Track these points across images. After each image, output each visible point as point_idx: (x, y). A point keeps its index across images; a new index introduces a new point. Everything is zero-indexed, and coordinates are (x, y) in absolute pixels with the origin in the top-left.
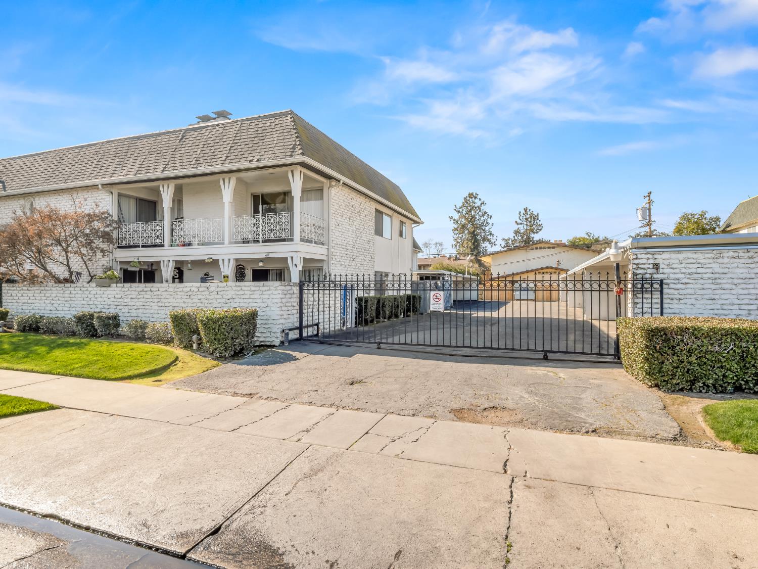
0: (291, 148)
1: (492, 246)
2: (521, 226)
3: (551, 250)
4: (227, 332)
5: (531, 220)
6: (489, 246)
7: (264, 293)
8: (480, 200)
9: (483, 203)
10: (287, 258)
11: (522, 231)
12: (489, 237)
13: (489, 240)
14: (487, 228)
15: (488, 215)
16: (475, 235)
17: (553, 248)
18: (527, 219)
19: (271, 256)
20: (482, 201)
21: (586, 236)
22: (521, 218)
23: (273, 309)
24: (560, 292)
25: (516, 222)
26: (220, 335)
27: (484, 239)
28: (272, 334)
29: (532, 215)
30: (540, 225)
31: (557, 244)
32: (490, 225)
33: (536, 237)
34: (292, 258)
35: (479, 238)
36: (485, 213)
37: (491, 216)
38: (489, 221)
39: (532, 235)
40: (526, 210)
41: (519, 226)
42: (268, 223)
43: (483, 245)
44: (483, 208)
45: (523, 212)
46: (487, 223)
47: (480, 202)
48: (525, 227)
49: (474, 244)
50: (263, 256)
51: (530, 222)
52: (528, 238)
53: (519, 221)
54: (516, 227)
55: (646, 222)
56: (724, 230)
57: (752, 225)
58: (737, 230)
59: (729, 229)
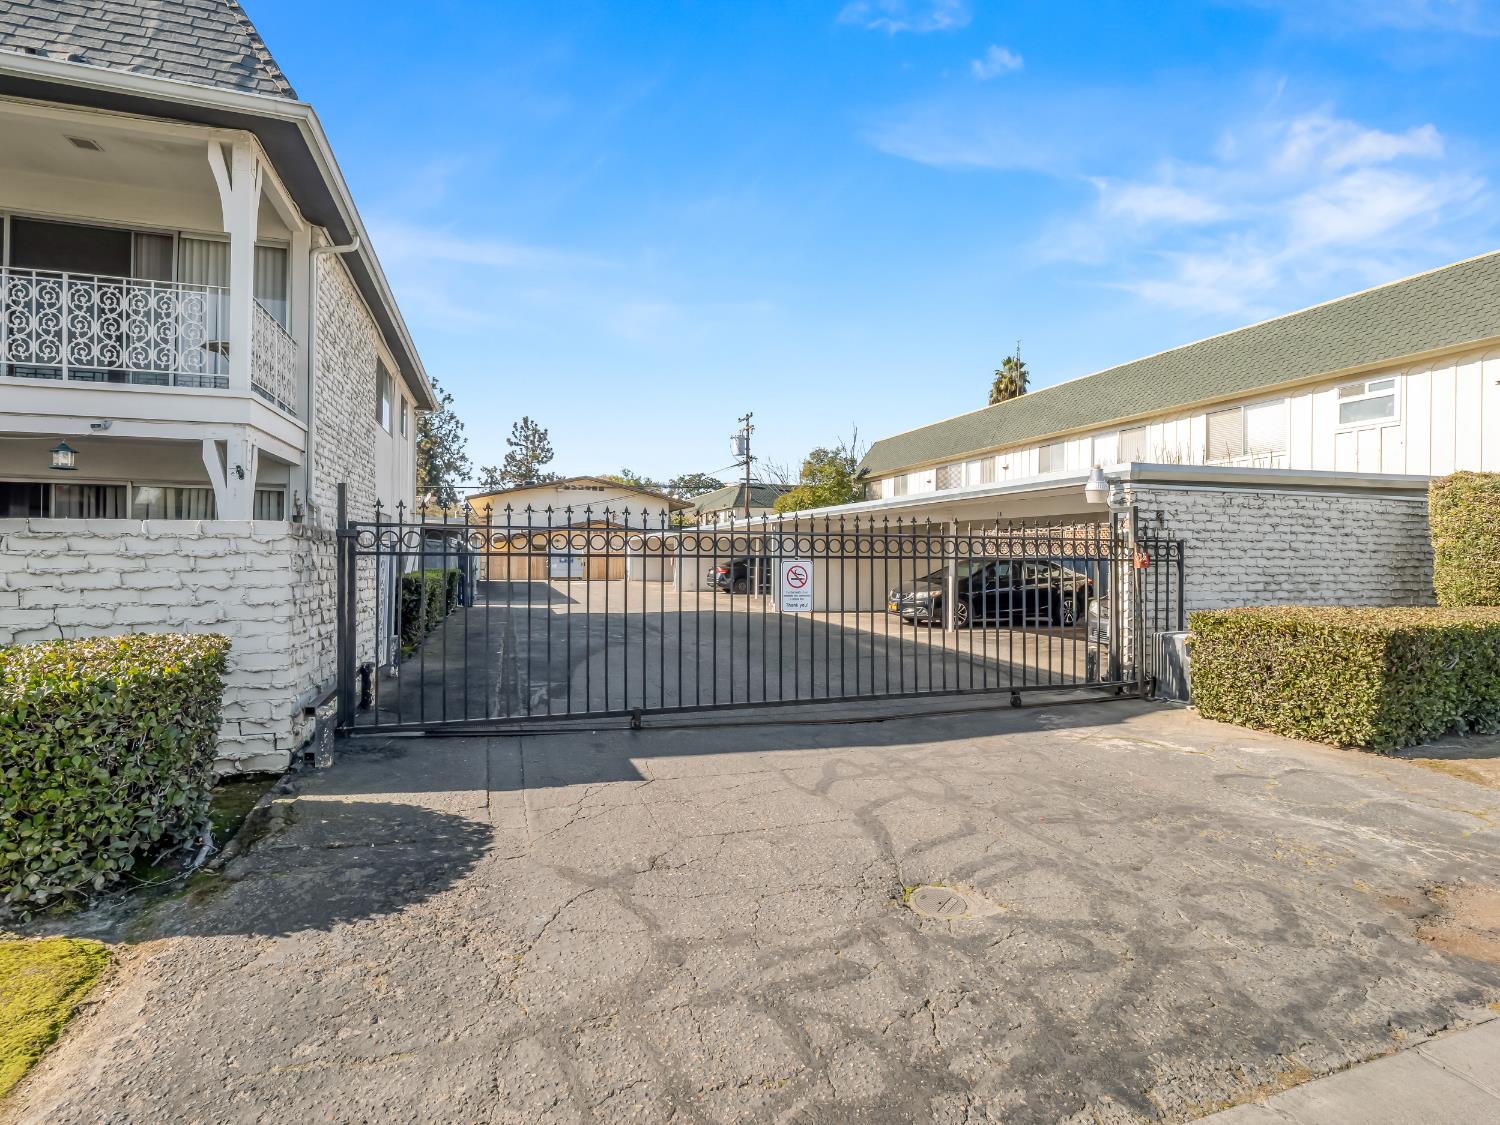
0: (235, 65)
1: (463, 480)
2: (517, 448)
3: (598, 492)
4: (103, 764)
5: (533, 440)
6: (458, 479)
7: (203, 564)
8: (442, 391)
9: (448, 398)
10: (198, 445)
11: (518, 458)
12: (458, 463)
13: (457, 469)
14: (455, 447)
15: (457, 422)
16: (433, 457)
17: (602, 489)
18: (527, 437)
19: (117, 430)
20: (446, 393)
21: (621, 475)
22: (517, 434)
23: (250, 628)
24: (629, 559)
25: (508, 440)
26: (62, 787)
27: (450, 466)
28: (246, 728)
29: (536, 431)
30: (548, 450)
31: (608, 483)
32: (461, 441)
33: (543, 470)
34: (222, 446)
35: (439, 462)
36: (452, 417)
37: (462, 426)
38: (459, 432)
39: (537, 466)
40: (526, 420)
41: (514, 448)
42: (102, 311)
43: (447, 477)
44: (447, 406)
45: (521, 423)
46: (455, 436)
47: (442, 396)
48: (524, 452)
49: (429, 473)
50: (83, 429)
51: (532, 442)
52: (529, 470)
53: (513, 440)
54: (509, 449)
55: (743, 458)
56: (860, 478)
57: (900, 473)
58: (878, 479)
59: (867, 476)
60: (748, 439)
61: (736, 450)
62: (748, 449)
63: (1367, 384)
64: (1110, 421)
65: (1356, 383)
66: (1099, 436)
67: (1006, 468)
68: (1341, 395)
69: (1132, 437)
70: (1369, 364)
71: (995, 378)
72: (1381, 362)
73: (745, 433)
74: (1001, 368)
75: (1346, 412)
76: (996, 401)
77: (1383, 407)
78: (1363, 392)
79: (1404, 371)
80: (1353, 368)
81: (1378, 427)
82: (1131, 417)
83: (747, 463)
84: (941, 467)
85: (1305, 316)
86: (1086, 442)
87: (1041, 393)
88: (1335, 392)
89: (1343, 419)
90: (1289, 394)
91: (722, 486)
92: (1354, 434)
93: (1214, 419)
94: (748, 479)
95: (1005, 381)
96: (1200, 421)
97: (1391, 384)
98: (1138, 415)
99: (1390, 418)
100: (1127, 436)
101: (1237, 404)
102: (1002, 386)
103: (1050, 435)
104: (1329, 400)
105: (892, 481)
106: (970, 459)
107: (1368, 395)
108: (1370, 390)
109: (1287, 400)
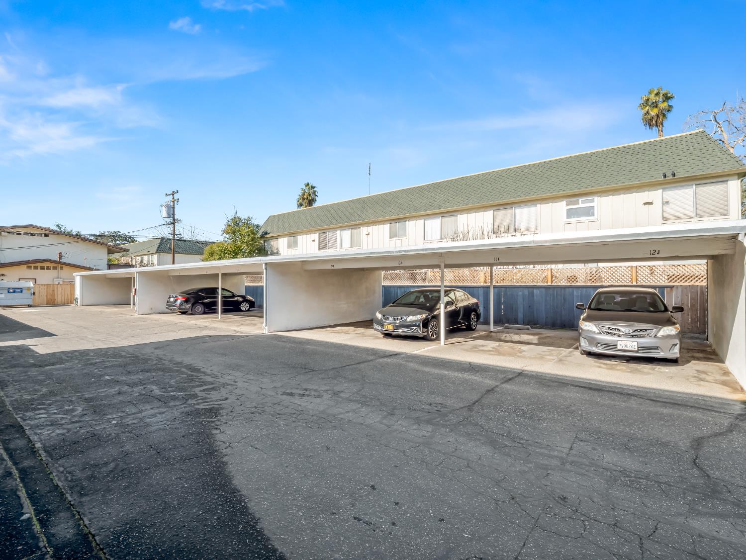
3: (43, 237)
17: (47, 235)
55: (171, 220)
56: (262, 237)
57: (293, 234)
58: (275, 238)
59: (268, 236)
60: (174, 208)
61: (165, 214)
62: (174, 214)
63: (580, 200)
64: (438, 211)
65: (575, 199)
66: (428, 219)
67: (368, 234)
68: (567, 205)
69: (449, 220)
70: (583, 190)
71: (300, 192)
72: (589, 189)
73: (172, 204)
74: (304, 187)
75: (570, 214)
76: (301, 205)
77: (589, 212)
78: (578, 204)
79: (599, 195)
80: (576, 191)
81: (587, 222)
82: (449, 209)
83: (173, 224)
84: (323, 231)
85: (539, 164)
86: (420, 222)
87: (387, 193)
88: (564, 203)
89: (568, 216)
90: (539, 202)
91: (133, 241)
92: (575, 224)
93: (497, 213)
94: (174, 234)
95: (306, 194)
96: (489, 213)
97: (593, 201)
98: (454, 208)
99: (592, 218)
100: (446, 220)
101: (511, 206)
102: (305, 197)
103: (397, 217)
104: (561, 207)
105: (286, 240)
106: (343, 228)
107: (581, 205)
108: (582, 203)
109: (539, 205)
